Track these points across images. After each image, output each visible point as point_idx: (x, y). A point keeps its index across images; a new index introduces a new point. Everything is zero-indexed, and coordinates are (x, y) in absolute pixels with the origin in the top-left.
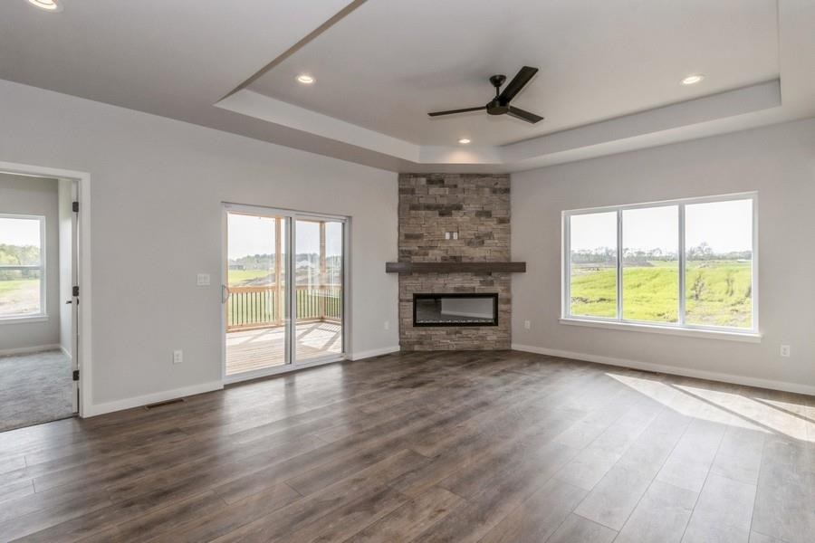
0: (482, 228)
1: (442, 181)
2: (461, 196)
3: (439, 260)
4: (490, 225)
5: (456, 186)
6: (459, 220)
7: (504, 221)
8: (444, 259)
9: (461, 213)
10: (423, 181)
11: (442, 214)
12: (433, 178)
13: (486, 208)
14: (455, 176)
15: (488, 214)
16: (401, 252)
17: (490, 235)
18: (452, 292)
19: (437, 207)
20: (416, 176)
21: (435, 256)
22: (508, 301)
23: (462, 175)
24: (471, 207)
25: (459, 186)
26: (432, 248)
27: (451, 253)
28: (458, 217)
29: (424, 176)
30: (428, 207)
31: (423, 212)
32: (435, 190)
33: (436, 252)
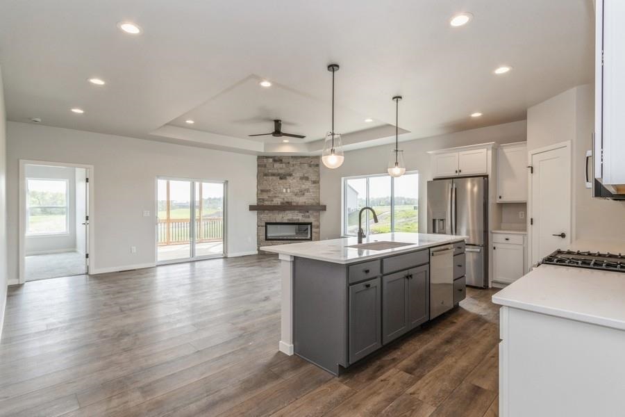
0: (303, 186)
1: (281, 160)
2: (292, 168)
3: (279, 204)
4: (307, 185)
5: (289, 163)
6: (291, 181)
7: (316, 182)
8: (282, 203)
9: (292, 178)
10: (271, 160)
11: (281, 178)
12: (276, 159)
13: (306, 175)
14: (288, 157)
15: (307, 179)
16: (258, 199)
17: (308, 190)
18: (286, 221)
19: (279, 175)
20: (267, 157)
21: (277, 201)
22: (318, 227)
23: (292, 157)
24: (298, 174)
25: (291, 163)
26: (275, 197)
27: (286, 200)
28: (289, 180)
29: (271, 157)
30: (273, 175)
31: (271, 178)
32: (277, 165)
33: (277, 199)
